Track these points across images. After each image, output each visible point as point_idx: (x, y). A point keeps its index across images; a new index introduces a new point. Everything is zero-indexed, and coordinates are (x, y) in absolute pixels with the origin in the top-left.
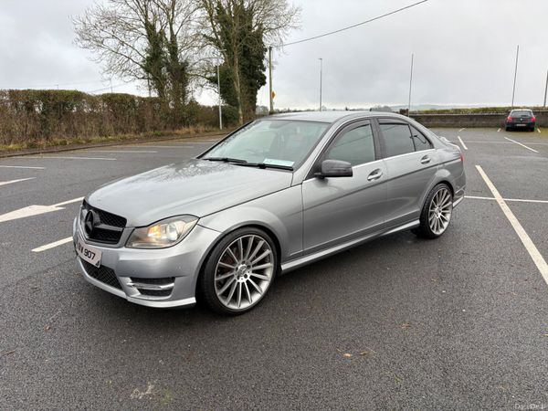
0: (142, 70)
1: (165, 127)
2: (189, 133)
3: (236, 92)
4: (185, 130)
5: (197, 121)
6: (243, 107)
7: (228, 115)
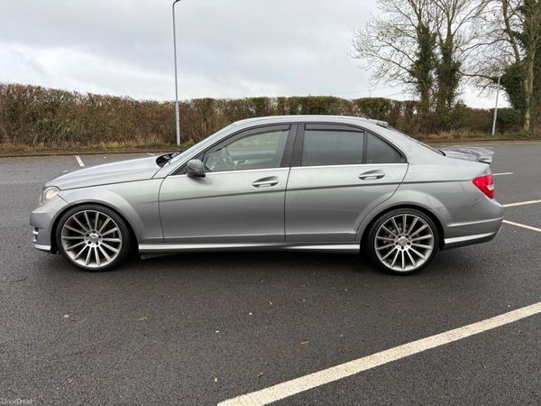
0: (408, 74)
1: (420, 131)
2: (447, 137)
3: (524, 92)
4: (443, 134)
5: (461, 126)
6: (531, 110)
7: (505, 119)
